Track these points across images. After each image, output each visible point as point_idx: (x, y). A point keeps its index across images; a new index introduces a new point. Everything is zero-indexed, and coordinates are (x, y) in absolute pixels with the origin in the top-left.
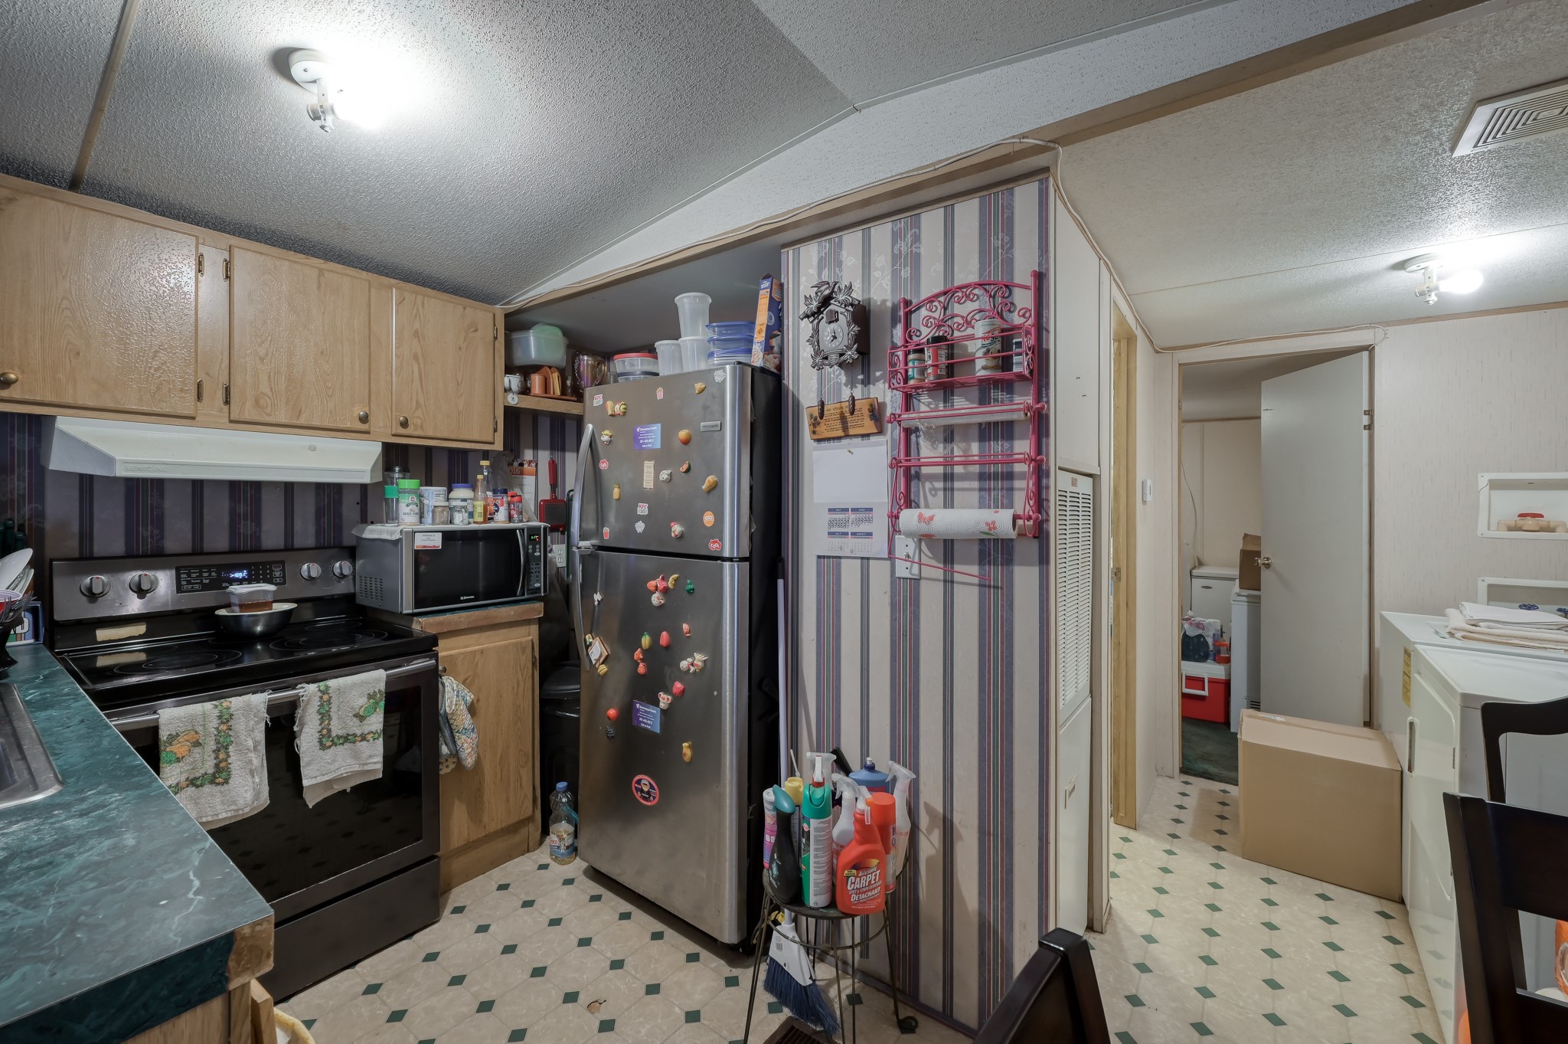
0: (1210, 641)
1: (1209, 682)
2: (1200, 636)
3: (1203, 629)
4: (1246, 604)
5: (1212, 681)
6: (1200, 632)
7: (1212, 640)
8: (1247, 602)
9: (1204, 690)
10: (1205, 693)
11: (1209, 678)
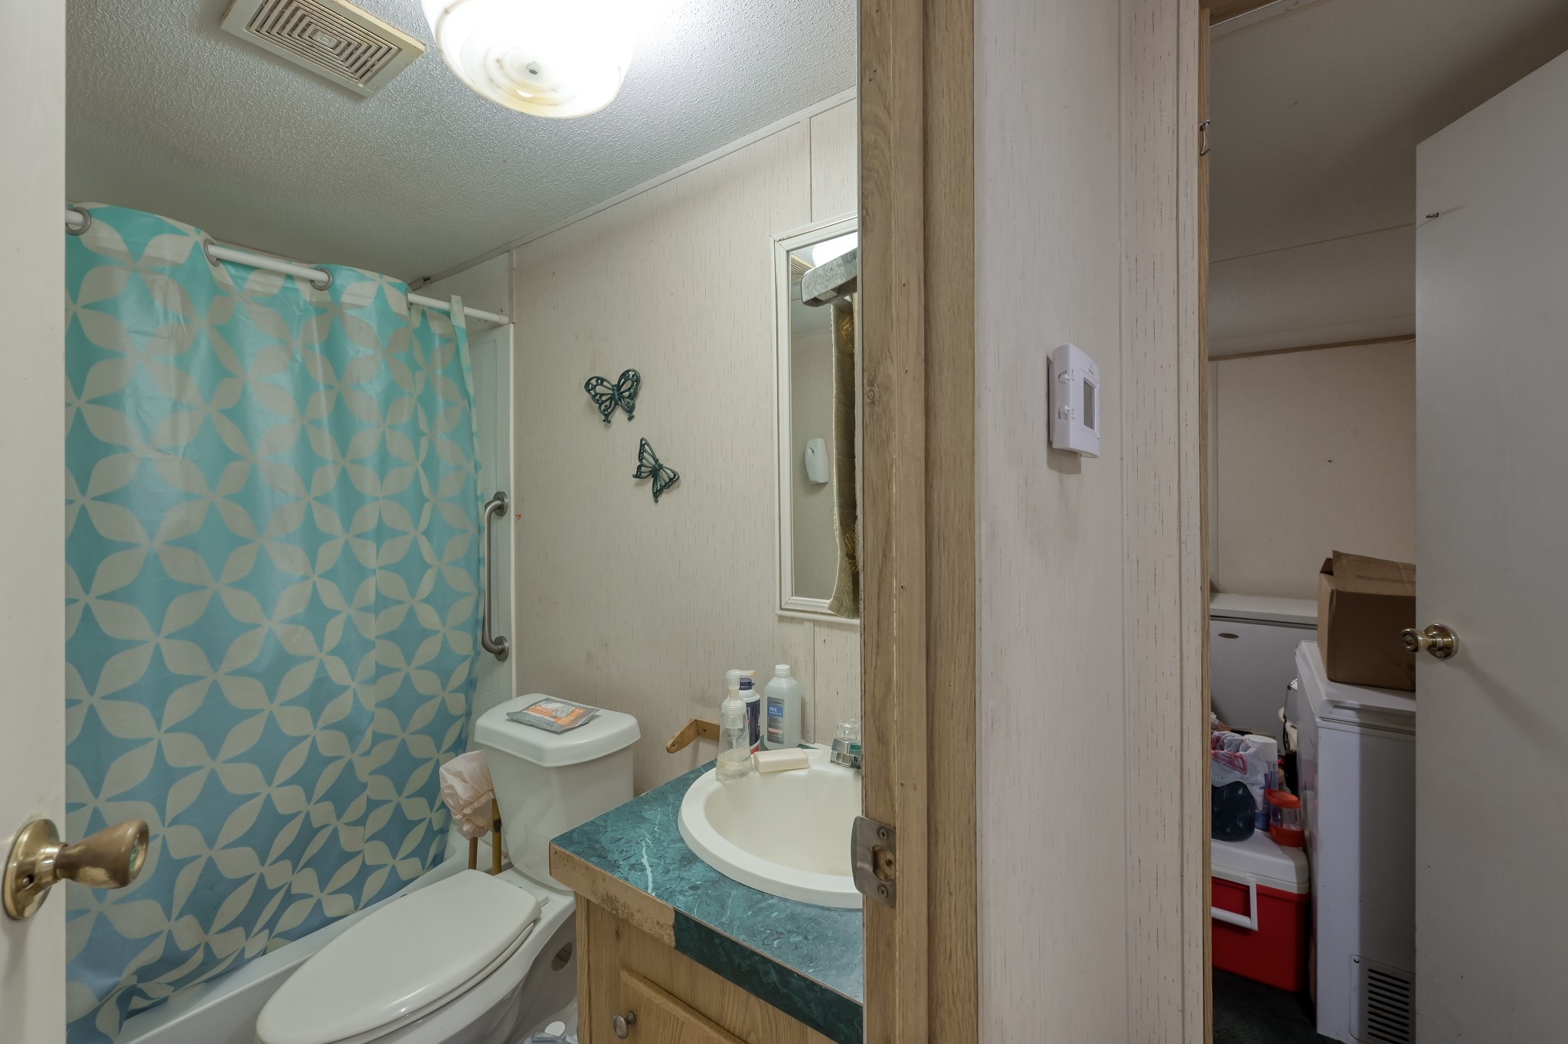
0: (1258, 793)
1: (1258, 894)
2: (1238, 785)
3: (1244, 770)
4: (1357, 729)
5: (1264, 893)
6: (1234, 776)
7: (1262, 792)
8: (1361, 725)
9: (1247, 913)
10: (1251, 922)
11: (1259, 887)
